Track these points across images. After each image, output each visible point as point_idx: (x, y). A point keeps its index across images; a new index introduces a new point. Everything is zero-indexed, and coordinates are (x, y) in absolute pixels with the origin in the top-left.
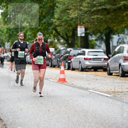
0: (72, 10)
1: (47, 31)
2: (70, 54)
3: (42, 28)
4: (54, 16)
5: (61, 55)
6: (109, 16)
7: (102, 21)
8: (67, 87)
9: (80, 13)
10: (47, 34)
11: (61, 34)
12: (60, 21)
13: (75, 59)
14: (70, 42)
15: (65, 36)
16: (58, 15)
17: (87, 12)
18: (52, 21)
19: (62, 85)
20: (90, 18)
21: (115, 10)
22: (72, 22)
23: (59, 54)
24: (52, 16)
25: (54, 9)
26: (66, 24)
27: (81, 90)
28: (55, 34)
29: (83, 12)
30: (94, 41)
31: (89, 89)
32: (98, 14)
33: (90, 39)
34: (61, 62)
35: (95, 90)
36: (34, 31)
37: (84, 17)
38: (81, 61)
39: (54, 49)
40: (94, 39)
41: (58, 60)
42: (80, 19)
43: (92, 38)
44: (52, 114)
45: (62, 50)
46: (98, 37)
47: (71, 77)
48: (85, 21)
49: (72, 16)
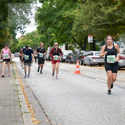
0: (84, 25)
1: (68, 39)
2: (83, 55)
3: (64, 37)
4: (72, 29)
5: (77, 55)
6: (109, 29)
7: (105, 32)
8: (81, 77)
9: (90, 27)
10: (68, 41)
11: (77, 41)
12: (76, 32)
13: (86, 58)
14: (83, 46)
15: (79, 43)
16: (75, 28)
17: (94, 26)
18: (71, 33)
19: (77, 75)
20: (97, 31)
21: (113, 25)
22: (84, 33)
23: (75, 55)
24: (70, 29)
25: (72, 24)
26: (80, 35)
27: (90, 79)
28: (73, 41)
29: (91, 27)
30: (99, 46)
31: (96, 78)
32: (101, 28)
33: (97, 44)
34: (77, 60)
35: (100, 79)
36: (59, 39)
37: (92, 30)
38: (90, 59)
39: (72, 51)
40: (99, 44)
41: (75, 59)
42: (90, 31)
43: (98, 44)
44: (71, 95)
45: (78, 52)
46: (102, 43)
47: (83, 70)
48: (93, 32)
49: (84, 29)
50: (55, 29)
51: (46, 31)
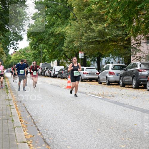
0: (76, 42)
1: (59, 55)
3: (56, 53)
4: (64, 45)
6: (100, 46)
7: (95, 49)
9: (81, 43)
10: (59, 57)
11: (68, 57)
12: (67, 48)
16: (66, 45)
17: (85, 42)
18: (62, 49)
20: (87, 47)
21: (103, 42)
22: (75, 49)
23: (66, 70)
24: (62, 45)
25: (64, 41)
26: (71, 51)
27: (81, 94)
28: (64, 57)
29: (83, 43)
30: (90, 62)
31: (87, 93)
32: (92, 44)
33: (87, 60)
34: (68, 76)
35: (90, 94)
36: (51, 55)
37: (83, 46)
38: (81, 74)
39: (63, 67)
40: (90, 60)
41: (66, 74)
42: (81, 47)
44: (62, 109)
46: (92, 59)
48: (84, 49)
49: (76, 45)
50: (47, 46)
51: (38, 47)
